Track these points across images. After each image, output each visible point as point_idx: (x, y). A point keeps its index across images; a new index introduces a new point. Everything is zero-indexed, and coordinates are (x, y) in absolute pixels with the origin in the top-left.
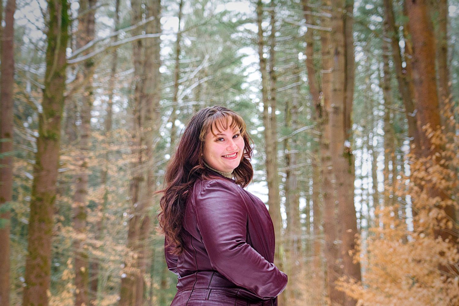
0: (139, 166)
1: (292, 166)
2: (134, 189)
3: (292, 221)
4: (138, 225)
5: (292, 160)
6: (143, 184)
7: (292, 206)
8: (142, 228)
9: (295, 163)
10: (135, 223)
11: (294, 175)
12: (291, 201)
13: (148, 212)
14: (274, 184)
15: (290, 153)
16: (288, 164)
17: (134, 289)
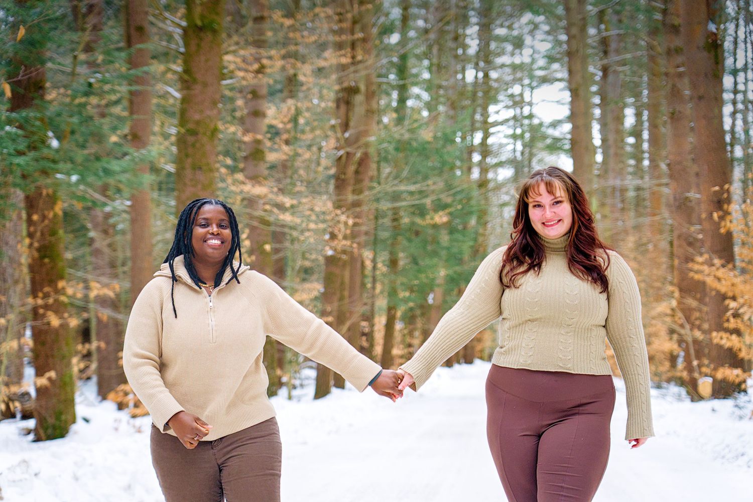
0: (352, 69)
1: (613, 58)
2: (343, 108)
3: (612, 151)
4: (352, 168)
5: (613, 46)
6: (359, 99)
7: (612, 126)
8: (357, 172)
9: (618, 52)
10: (346, 166)
11: (615, 72)
12: (610, 117)
13: (367, 145)
14: (581, 93)
15: (608, 35)
16: (606, 53)
17: (347, 274)
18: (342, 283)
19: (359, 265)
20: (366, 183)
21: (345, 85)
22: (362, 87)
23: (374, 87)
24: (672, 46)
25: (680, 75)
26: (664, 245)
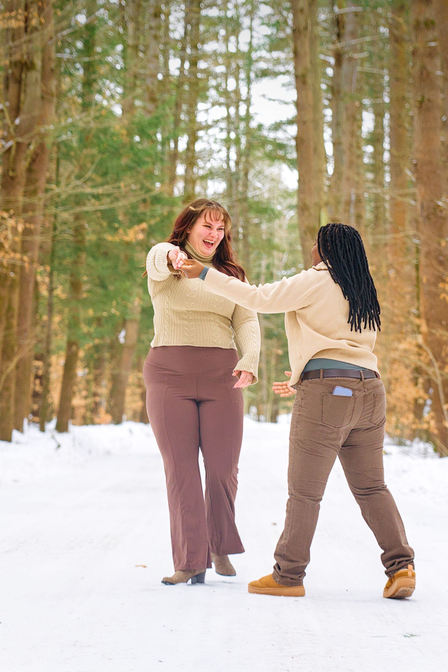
18: (10, 308)
19: (31, 286)
20: (42, 184)
21: (17, 57)
22: (38, 63)
23: (53, 65)
24: (422, 19)
25: (431, 54)
26: (408, 269)
